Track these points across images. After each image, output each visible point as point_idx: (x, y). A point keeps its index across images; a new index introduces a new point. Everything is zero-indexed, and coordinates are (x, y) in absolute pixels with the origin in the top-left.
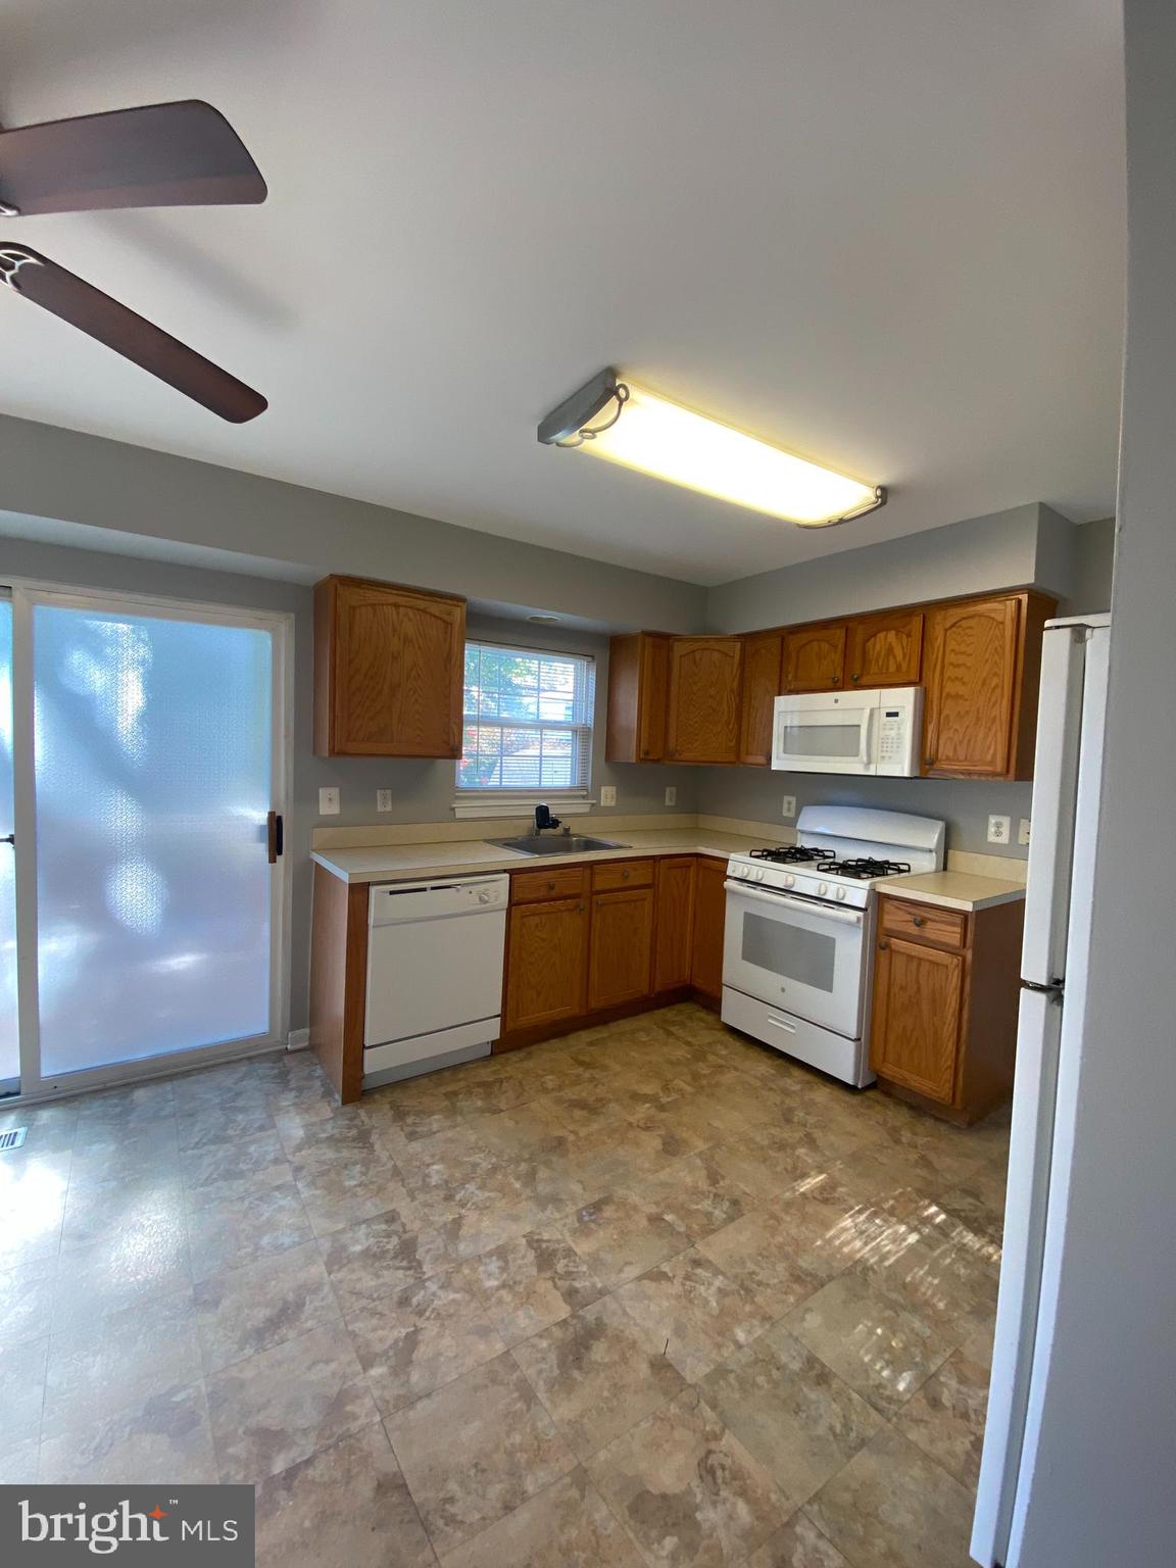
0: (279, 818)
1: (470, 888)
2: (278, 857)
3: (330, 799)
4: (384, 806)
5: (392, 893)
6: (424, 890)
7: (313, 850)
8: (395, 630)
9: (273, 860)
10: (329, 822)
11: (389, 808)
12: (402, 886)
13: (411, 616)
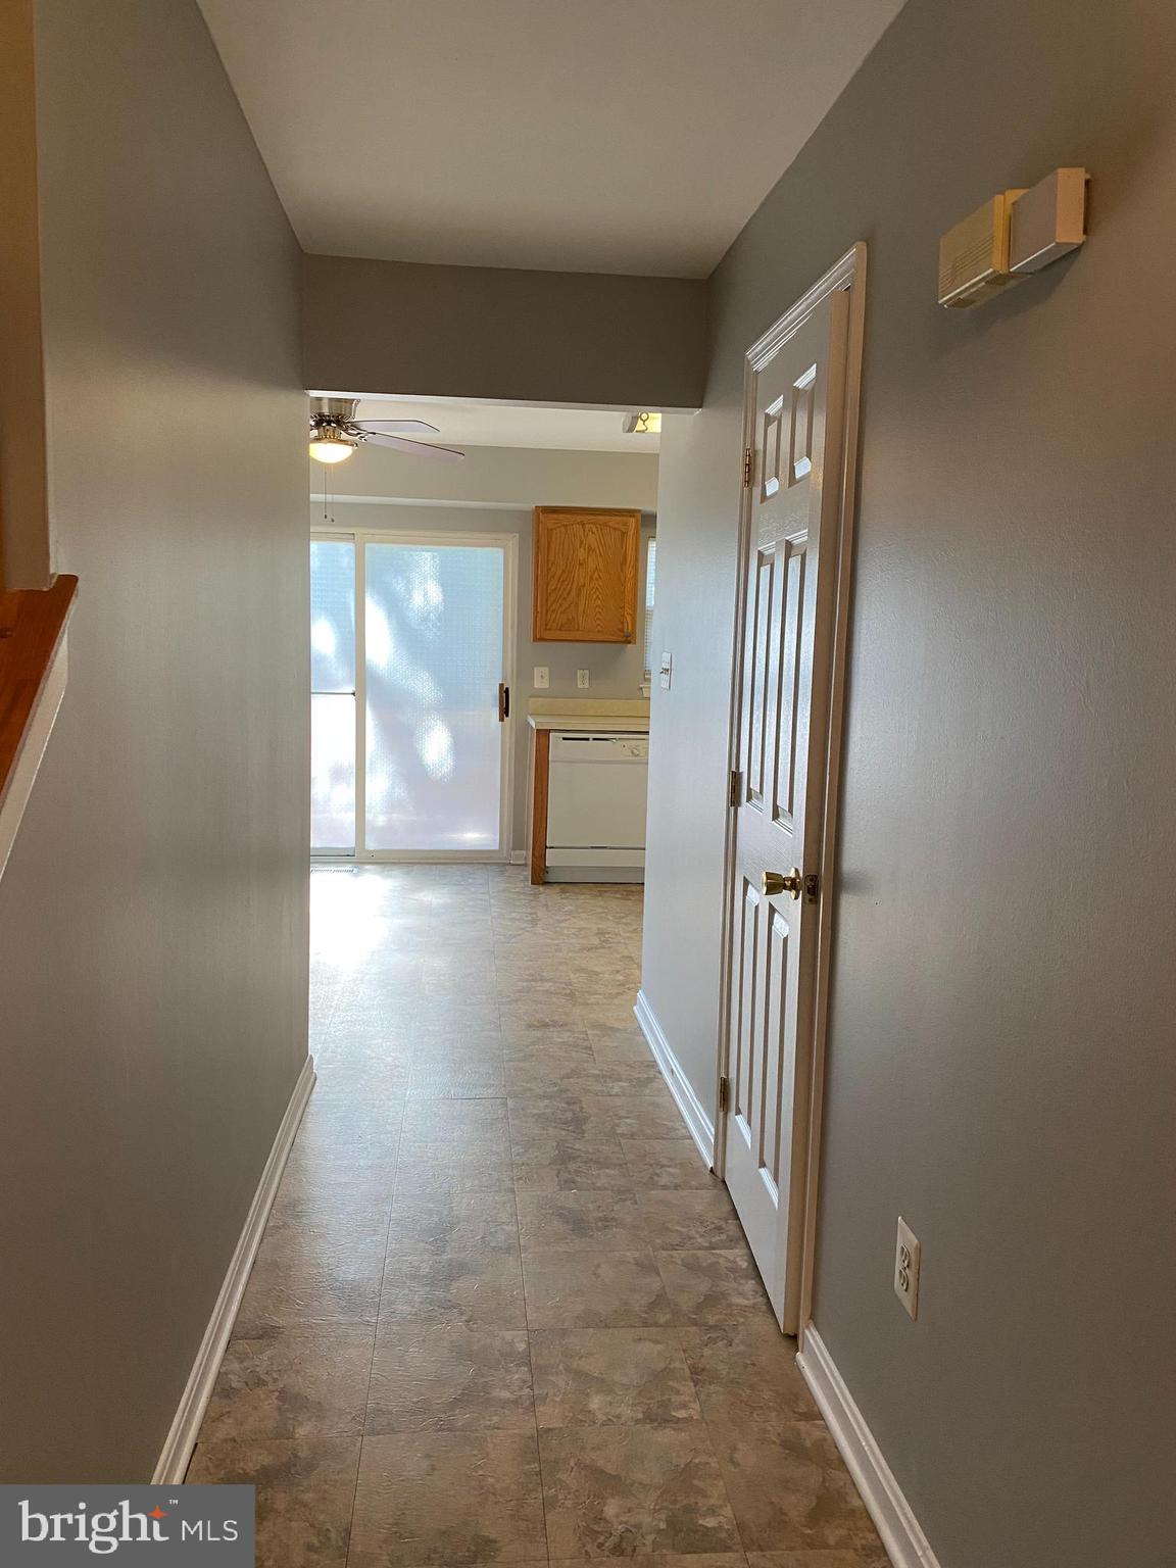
0: (507, 691)
1: (624, 743)
2: (505, 718)
3: (542, 676)
4: (583, 684)
5: (564, 739)
6: (588, 739)
7: (531, 715)
8: (581, 543)
9: (502, 720)
10: (539, 694)
11: (587, 686)
12: (574, 736)
13: (594, 530)
